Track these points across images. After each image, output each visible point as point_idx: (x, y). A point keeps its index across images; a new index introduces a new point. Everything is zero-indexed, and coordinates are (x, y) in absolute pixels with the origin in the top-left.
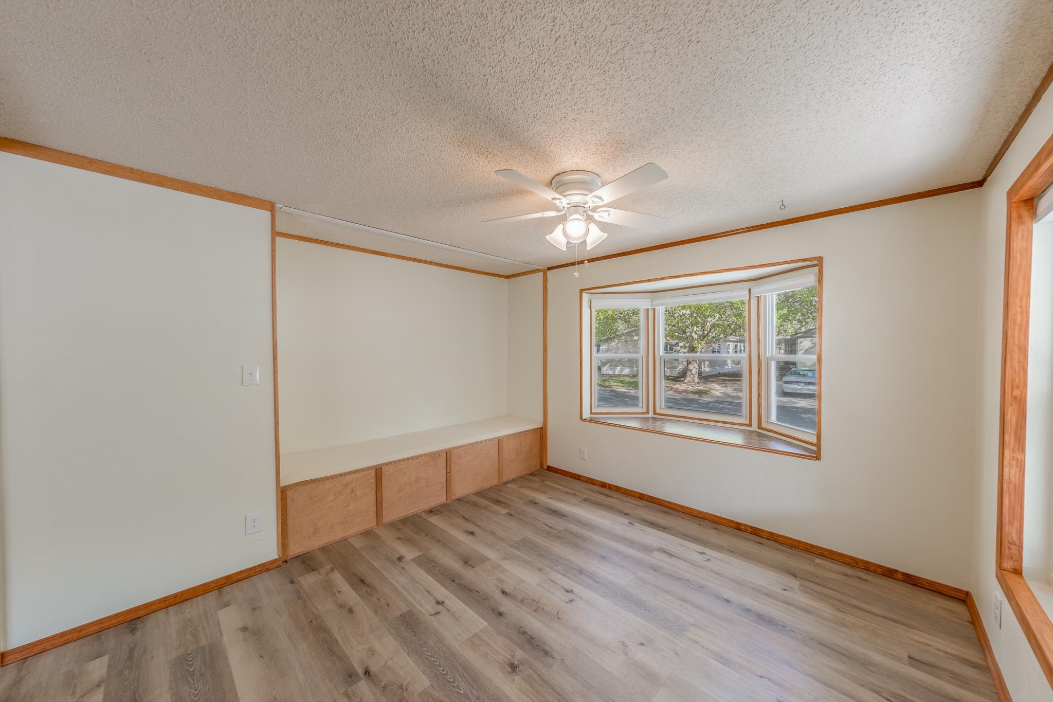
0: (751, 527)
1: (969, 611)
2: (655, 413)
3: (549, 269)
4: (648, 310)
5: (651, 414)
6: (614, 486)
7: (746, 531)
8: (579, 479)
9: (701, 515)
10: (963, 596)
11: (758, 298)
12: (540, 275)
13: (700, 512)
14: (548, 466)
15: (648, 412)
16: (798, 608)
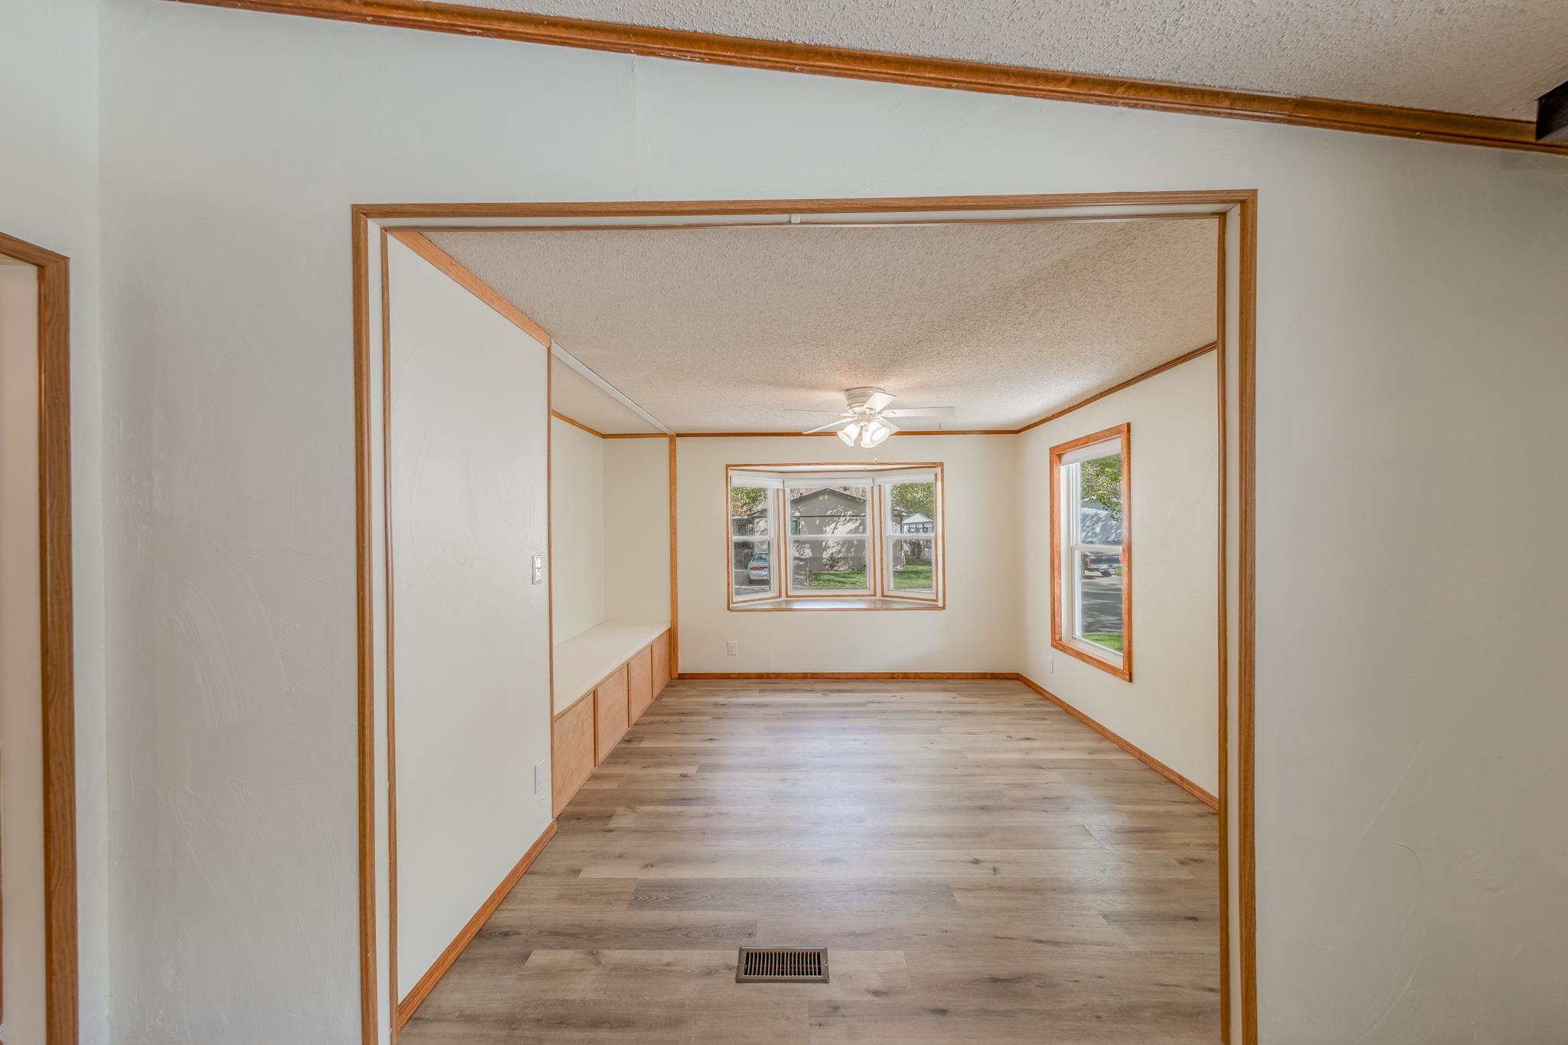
0: (902, 673)
1: (1022, 682)
2: (787, 596)
3: (678, 435)
4: (778, 490)
5: (784, 598)
6: (773, 674)
7: (898, 678)
8: (728, 678)
9: (863, 676)
10: (1015, 676)
11: (880, 486)
12: (666, 440)
13: (861, 674)
14: (679, 674)
15: (780, 596)
16: (969, 703)
